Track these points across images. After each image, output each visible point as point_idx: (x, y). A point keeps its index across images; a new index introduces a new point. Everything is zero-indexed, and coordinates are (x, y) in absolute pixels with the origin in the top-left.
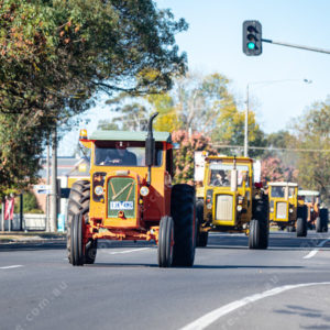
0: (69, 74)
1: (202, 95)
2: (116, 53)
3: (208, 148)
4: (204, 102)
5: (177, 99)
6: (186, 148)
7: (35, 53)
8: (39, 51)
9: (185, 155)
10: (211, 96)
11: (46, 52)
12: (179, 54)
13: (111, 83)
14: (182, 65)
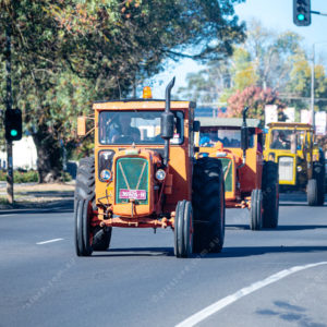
0: (135, 44)
1: (276, 51)
2: (179, 24)
3: (277, 102)
4: (279, 57)
5: (254, 54)
6: (257, 103)
7: (98, 27)
8: (102, 25)
9: (256, 108)
10: (285, 52)
11: (109, 27)
12: (239, 23)
13: (177, 51)
14: (242, 33)
